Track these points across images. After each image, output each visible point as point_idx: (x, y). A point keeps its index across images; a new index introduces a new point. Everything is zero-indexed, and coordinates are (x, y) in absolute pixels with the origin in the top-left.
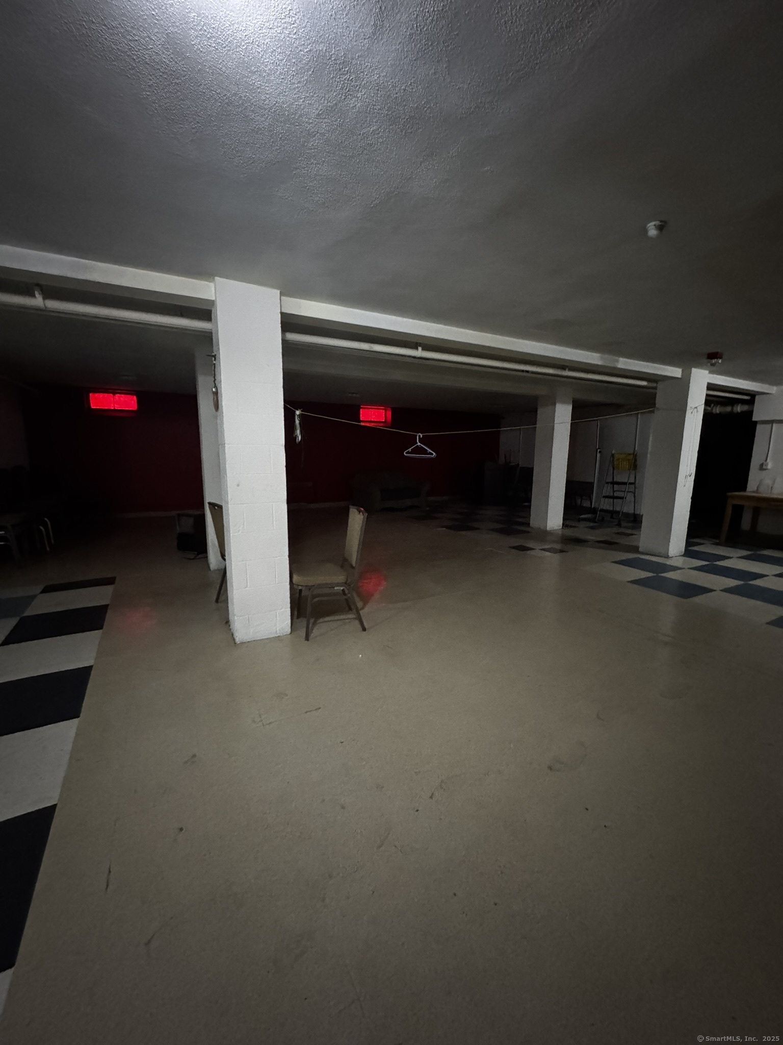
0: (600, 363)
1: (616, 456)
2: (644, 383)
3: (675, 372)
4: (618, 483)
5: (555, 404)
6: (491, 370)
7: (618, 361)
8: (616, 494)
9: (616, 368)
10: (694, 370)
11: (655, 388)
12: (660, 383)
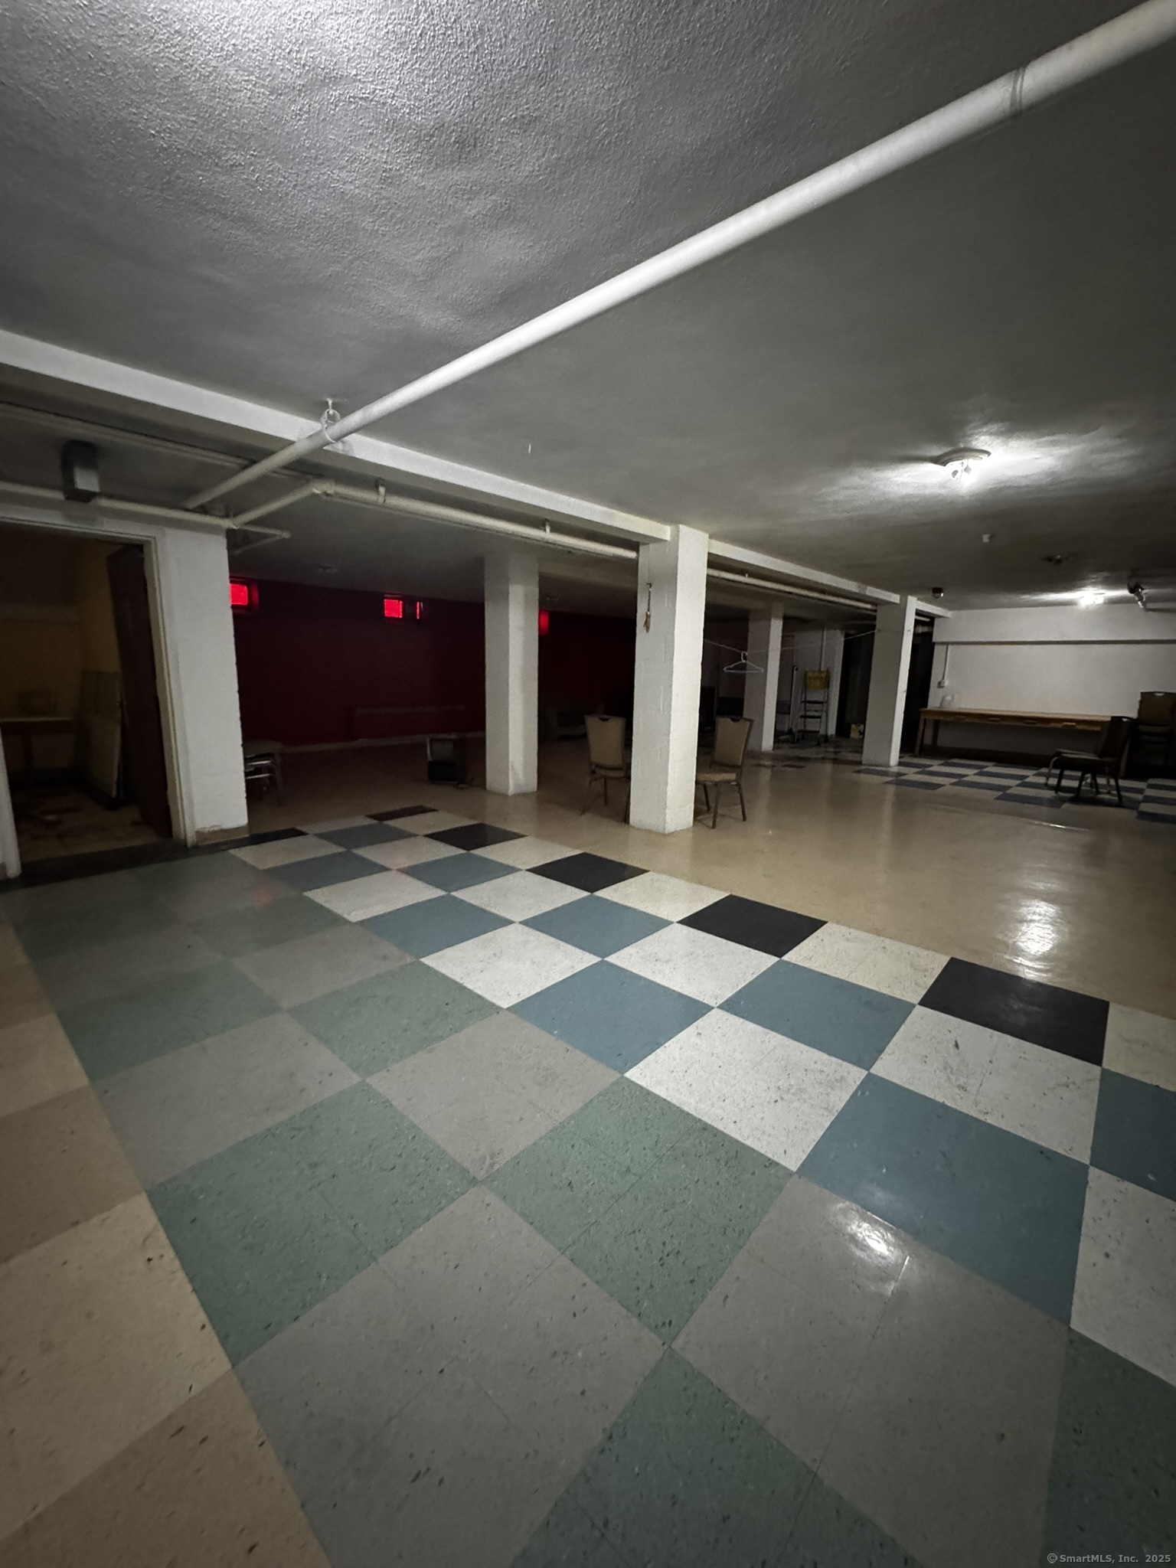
0: (857, 591)
1: (810, 674)
2: (869, 606)
3: (895, 598)
4: (810, 702)
5: (770, 620)
6: (756, 589)
7: (866, 589)
8: (809, 713)
9: (865, 596)
10: (910, 597)
11: (875, 611)
12: (879, 607)
